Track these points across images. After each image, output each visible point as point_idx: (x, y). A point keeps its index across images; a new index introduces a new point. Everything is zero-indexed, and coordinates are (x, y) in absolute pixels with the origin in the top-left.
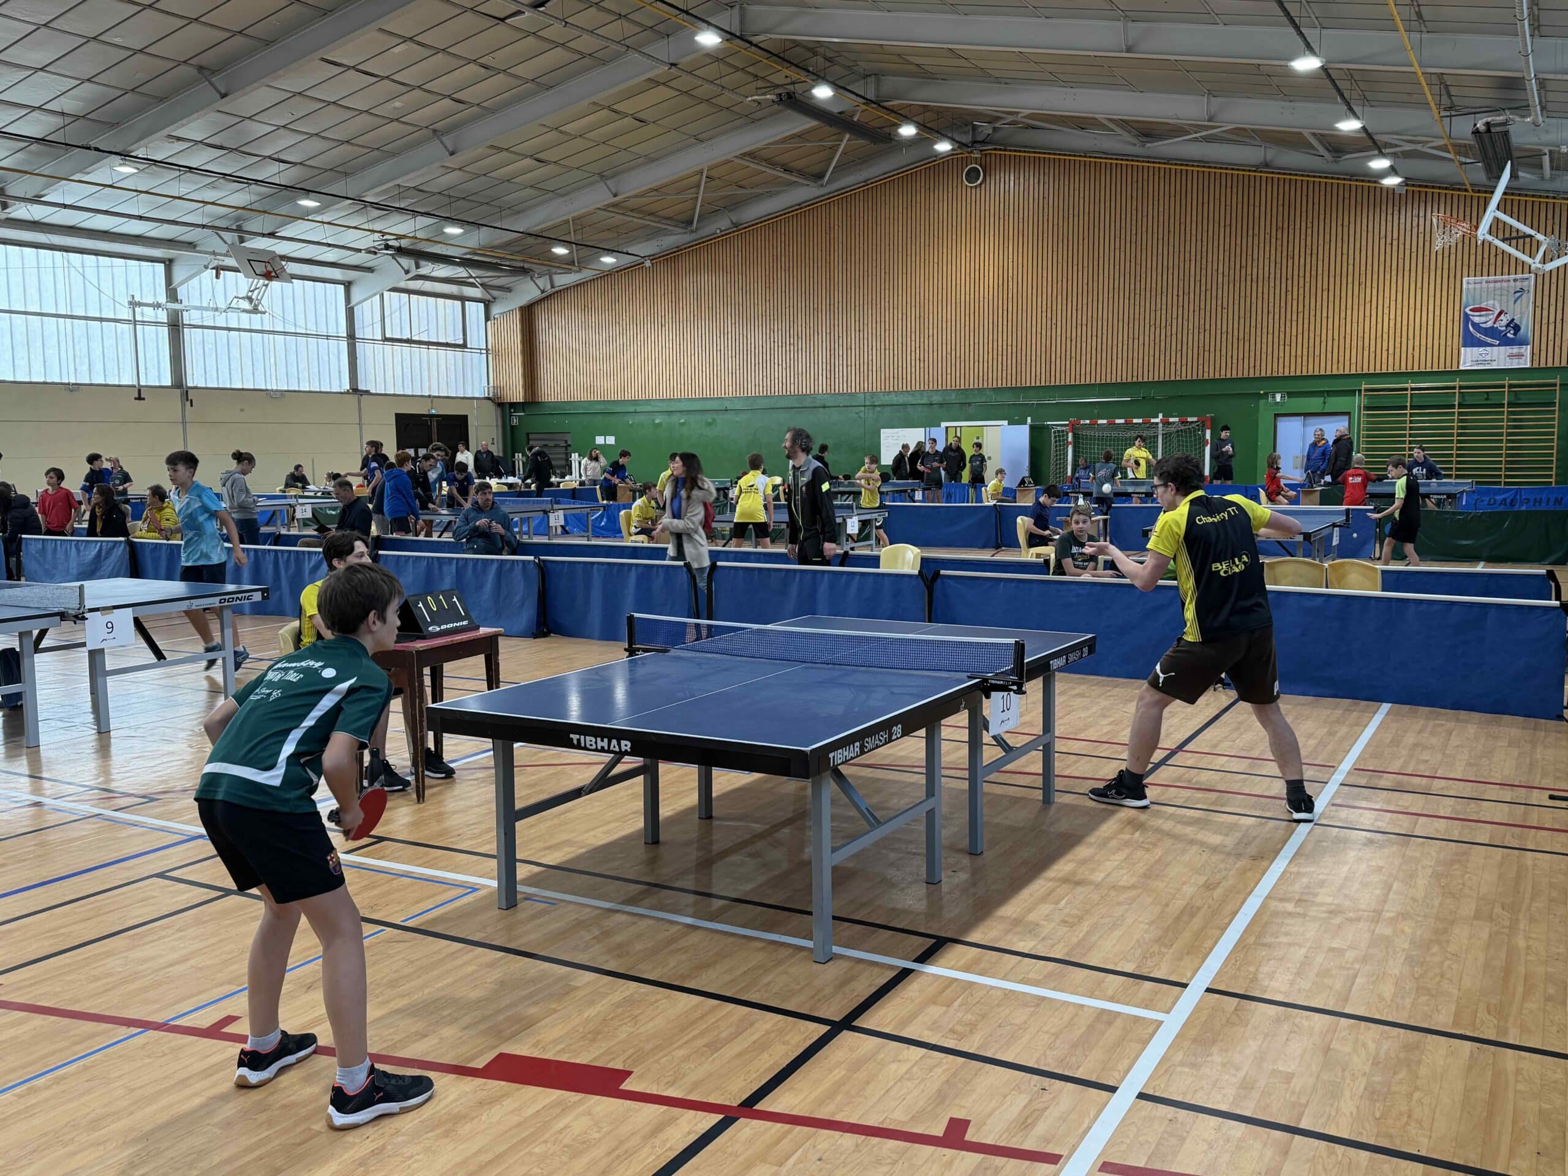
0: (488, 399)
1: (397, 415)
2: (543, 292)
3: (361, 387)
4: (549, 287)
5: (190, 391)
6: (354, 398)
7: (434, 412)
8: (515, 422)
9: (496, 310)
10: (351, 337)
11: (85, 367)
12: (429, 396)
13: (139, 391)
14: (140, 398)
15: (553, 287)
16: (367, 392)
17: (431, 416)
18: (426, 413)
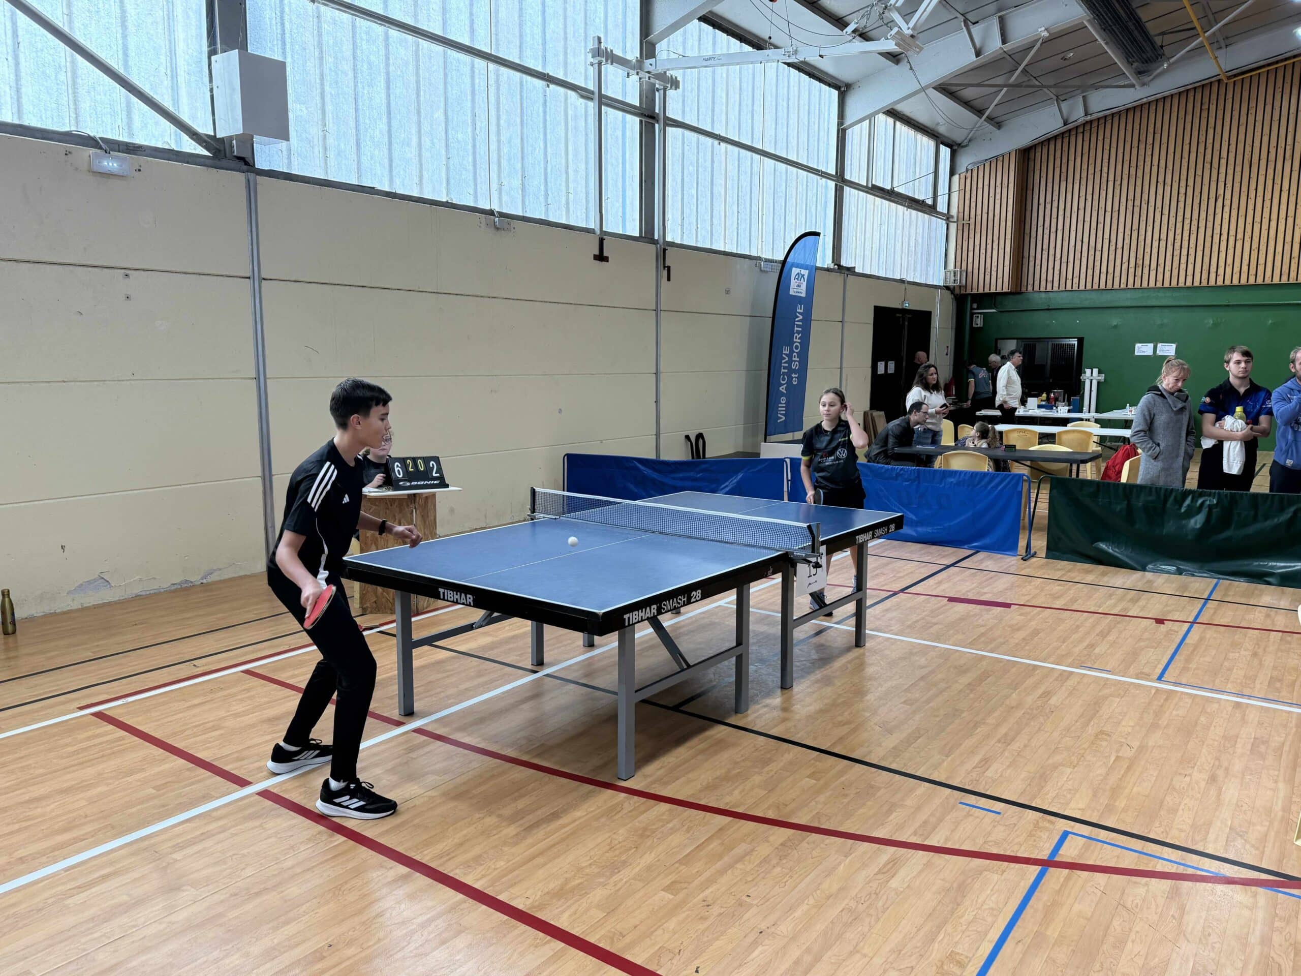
0: (947, 288)
1: (877, 309)
2: (1065, 124)
3: (844, 263)
4: (1081, 112)
5: (670, 252)
6: (838, 278)
7: (906, 305)
8: (979, 322)
9: (966, 161)
10: (840, 180)
11: (517, 183)
12: (902, 281)
13: (601, 241)
14: (601, 257)
15: (1086, 114)
16: (850, 270)
17: (904, 311)
18: (900, 307)
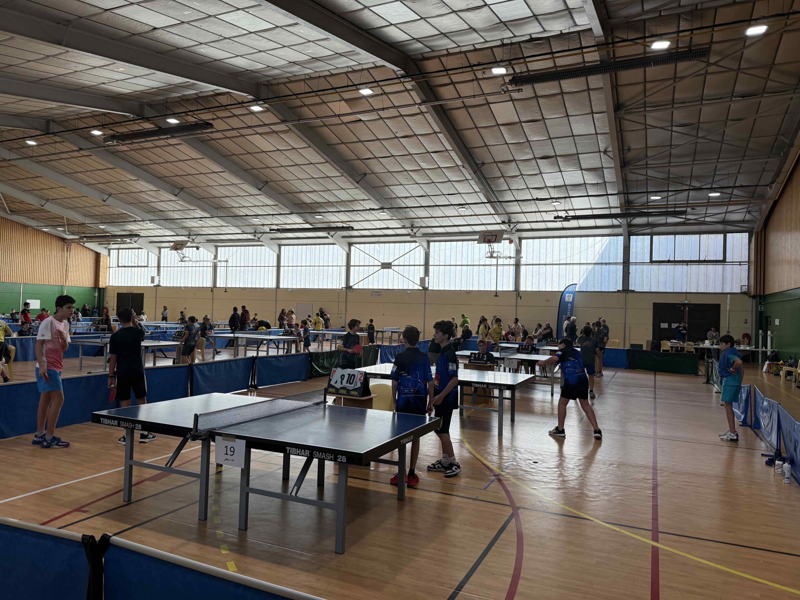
1: (654, 303)
5: (521, 293)
7: (686, 302)
10: (626, 262)
12: (686, 293)
13: (496, 293)
14: (496, 296)
17: (684, 305)
18: (681, 302)
